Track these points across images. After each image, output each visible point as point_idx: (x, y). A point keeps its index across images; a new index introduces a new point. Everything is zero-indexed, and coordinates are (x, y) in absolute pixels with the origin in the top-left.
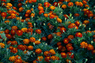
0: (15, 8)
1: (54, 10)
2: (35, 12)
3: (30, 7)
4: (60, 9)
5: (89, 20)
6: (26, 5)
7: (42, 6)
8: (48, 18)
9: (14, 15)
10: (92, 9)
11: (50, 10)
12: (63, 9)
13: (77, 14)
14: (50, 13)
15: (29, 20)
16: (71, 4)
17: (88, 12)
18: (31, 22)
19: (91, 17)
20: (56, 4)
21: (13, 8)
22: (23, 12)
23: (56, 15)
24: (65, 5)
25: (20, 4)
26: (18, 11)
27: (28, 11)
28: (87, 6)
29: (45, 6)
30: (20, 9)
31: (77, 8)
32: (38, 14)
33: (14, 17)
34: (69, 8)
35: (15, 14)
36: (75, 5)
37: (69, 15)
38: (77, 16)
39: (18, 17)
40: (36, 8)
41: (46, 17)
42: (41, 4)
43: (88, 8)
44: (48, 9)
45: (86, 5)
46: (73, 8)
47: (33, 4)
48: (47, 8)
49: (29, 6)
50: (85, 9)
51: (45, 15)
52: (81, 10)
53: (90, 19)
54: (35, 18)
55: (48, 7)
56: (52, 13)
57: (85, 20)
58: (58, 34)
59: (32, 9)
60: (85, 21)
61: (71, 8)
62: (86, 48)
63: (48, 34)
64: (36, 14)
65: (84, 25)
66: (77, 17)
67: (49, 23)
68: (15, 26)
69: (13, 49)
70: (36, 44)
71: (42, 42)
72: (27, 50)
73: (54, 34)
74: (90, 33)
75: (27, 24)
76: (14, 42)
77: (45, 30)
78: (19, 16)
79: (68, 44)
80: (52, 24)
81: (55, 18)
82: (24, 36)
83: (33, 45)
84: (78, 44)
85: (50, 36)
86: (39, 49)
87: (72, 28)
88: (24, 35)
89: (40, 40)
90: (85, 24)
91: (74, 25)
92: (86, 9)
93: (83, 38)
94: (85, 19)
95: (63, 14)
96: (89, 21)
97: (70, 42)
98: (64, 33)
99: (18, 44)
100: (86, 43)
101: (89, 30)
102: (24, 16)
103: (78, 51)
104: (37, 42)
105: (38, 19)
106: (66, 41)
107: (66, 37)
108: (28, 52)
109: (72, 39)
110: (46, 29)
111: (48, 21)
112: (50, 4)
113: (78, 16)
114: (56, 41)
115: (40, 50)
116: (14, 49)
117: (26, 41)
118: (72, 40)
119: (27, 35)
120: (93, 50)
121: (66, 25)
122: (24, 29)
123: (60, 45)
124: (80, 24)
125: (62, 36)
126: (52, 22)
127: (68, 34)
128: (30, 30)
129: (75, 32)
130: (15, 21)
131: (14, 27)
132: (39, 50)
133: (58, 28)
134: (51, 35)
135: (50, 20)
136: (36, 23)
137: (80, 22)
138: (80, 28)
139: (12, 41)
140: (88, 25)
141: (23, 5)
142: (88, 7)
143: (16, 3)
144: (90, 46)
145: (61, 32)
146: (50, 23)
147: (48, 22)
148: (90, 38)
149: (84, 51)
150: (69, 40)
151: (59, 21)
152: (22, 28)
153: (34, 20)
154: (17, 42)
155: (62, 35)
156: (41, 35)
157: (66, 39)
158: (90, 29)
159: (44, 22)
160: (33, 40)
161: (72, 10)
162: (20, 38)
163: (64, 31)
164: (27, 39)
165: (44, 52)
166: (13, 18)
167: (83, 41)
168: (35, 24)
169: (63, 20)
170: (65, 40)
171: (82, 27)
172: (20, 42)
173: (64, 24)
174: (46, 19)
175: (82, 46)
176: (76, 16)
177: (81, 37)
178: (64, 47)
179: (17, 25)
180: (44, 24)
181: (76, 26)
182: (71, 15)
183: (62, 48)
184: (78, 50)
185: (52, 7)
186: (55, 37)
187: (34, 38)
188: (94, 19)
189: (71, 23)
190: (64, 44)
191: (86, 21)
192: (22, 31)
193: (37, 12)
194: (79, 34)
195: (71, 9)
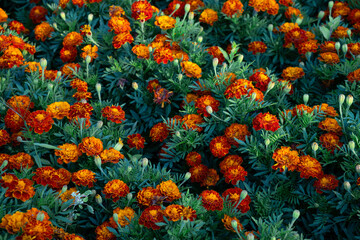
0: (18, 26)
1: (169, 31)
2: (100, 39)
3: (80, 21)
4: (193, 27)
5: (302, 64)
6: (63, 15)
7: (125, 17)
8: (150, 62)
9: (15, 51)
10: (312, 24)
11: (155, 32)
12: (204, 25)
13: (258, 45)
14: (155, 41)
15: (75, 73)
16: (233, 6)
17: (297, 34)
18: (85, 77)
19: (310, 54)
20: (178, 6)
21: (10, 26)
22: (53, 40)
23: (177, 49)
24: (211, 12)
25: (37, 11)
26: (32, 37)
27: (72, 37)
28: (295, 11)
29: (135, 15)
30: (40, 29)
31: (256, 22)
32: (111, 49)
33: (15, 63)
34: (229, 22)
35: (20, 47)
36: (249, 10)
37: (227, 47)
38: (258, 49)
39: (31, 61)
40: (101, 23)
41: (141, 60)
42: (120, 10)
43: (299, 21)
44: (147, 29)
45: (290, 8)
46: (241, 20)
47: (88, 10)
48: (142, 25)
49: (74, 16)
50: (287, 25)
51: (138, 49)
52: (271, 27)
53: (305, 61)
54: (100, 65)
55: (147, 21)
56: (165, 43)
57: (286, 66)
58: (190, 121)
59: (88, 29)
60: (287, 70)
61: (235, 21)
62: (295, 172)
63: (151, 125)
64: (102, 49)
65: (284, 83)
66: (258, 54)
67: (152, 82)
68: (21, 98)
69: (14, 183)
70: (105, 164)
71: (130, 155)
72: (71, 186)
73: (173, 121)
74: (309, 114)
75: (70, 88)
76: (20, 158)
77: (138, 106)
78: (37, 56)
79: (226, 156)
80: (163, 85)
81: (177, 61)
82: (59, 135)
83: (94, 168)
84: (263, 158)
85: (157, 130)
86: (119, 181)
87: (239, 97)
88: (57, 130)
89: (119, 146)
90: (289, 79)
91: (246, 84)
92: (292, 24)
93: (281, 133)
94: (288, 62)
95: (207, 43)
96: (301, 70)
97: (233, 149)
98: (209, 116)
99: (36, 164)
100: (294, 153)
101: (303, 102)
102: (58, 54)
103: (265, 182)
104: (110, 154)
105: (109, 66)
106: (219, 146)
107: (220, 132)
108: (74, 194)
109: (242, 138)
110: (142, 105)
111: (148, 74)
112: (156, 6)
113: (263, 50)
114: (182, 147)
115: (121, 186)
116: (21, 183)
117: (68, 151)
118: (241, 142)
119: (69, 129)
120: (321, 176)
121: (217, 85)
122: (57, 107)
123: (197, 163)
124: (269, 80)
125: (204, 128)
126: (164, 78)
127: (227, 119)
128: (80, 108)
129: (252, 112)
130: (22, 77)
131: (19, 101)
132: (116, 186)
133: (186, 98)
134: (163, 125)
135: (156, 71)
136: (104, 83)
137: (269, 72)
138: (272, 97)
139: (10, 154)
140: (298, 85)
141: (50, 13)
142: (296, 17)
143: (21, 5)
144: (310, 164)
145: (201, 112)
146: (157, 82)
147: (151, 79)
148: (308, 133)
149: (287, 181)
150: (229, 143)
151: (189, 73)
152: (50, 101)
153: (95, 70)
154: (33, 159)
155: (204, 125)
156: (126, 128)
157: (219, 141)
158: (306, 97)
159: (133, 78)
160: (95, 147)
161: (239, 28)
162: (42, 142)
163: (210, 110)
164: (71, 143)
165: (137, 190)
166: (12, 65)
167: (282, 143)
168: (99, 87)
169: (207, 67)
170: (214, 143)
171: (278, 91)
172: (42, 157)
173: (209, 83)
174: (141, 67)
175: (280, 165)
176: (254, 52)
177: (274, 130)
178: (214, 172)
179: (27, 91)
180: (136, 86)
181: (256, 90)
182: (235, 48)
183: (203, 176)
184: (264, 179)
185: (163, 20)
186: (178, 134)
187: (98, 141)
188: (321, 61)
189: (235, 79)
190: (211, 160)
191: (291, 71)
192: (48, 116)
193: (106, 39)
194: (268, 118)
195: (235, 26)
